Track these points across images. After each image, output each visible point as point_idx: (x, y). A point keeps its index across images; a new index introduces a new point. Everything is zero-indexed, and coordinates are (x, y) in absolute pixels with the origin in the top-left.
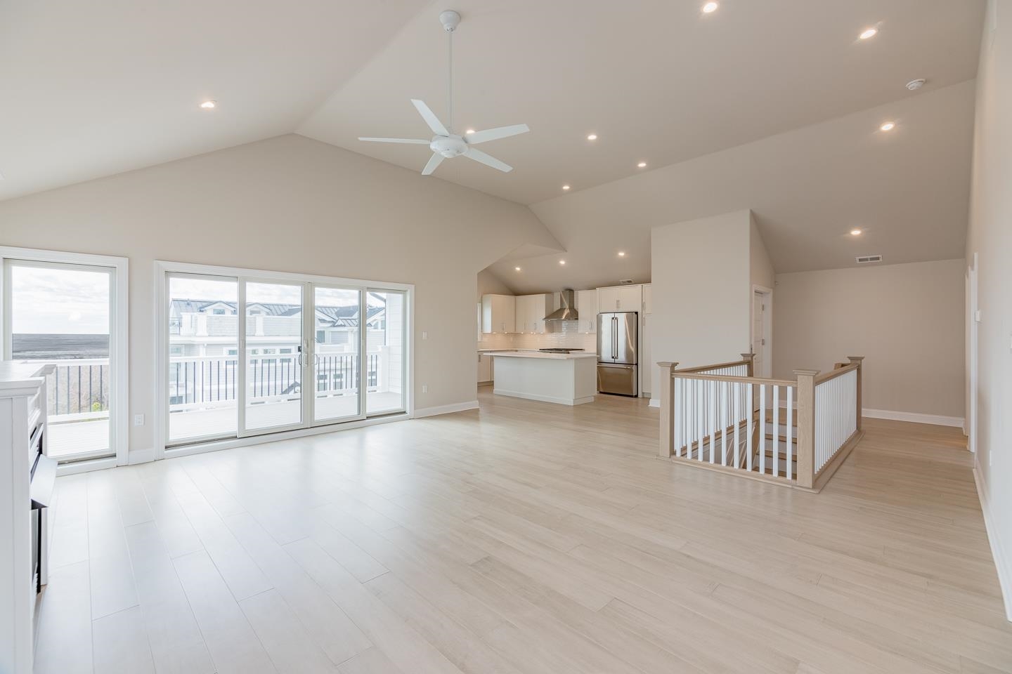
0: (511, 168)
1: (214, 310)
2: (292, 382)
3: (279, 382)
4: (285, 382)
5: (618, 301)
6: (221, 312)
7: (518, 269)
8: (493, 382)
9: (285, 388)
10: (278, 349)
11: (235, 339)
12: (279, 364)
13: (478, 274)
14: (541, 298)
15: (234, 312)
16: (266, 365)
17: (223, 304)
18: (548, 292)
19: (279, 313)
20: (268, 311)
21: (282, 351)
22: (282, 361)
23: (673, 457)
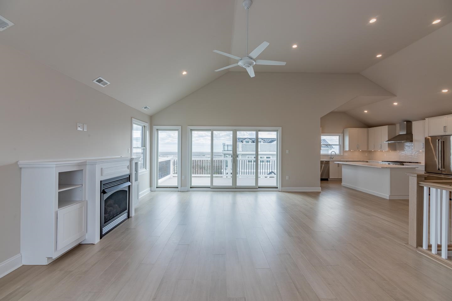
0: (285, 63)
1: (246, 141)
2: (271, 171)
3: (266, 171)
4: (268, 171)
5: (445, 127)
6: (248, 142)
7: (366, 112)
8: (341, 179)
9: (268, 173)
10: (265, 157)
11: (254, 153)
12: (266, 163)
13: (321, 118)
14: (385, 129)
15: (253, 142)
16: (262, 163)
17: (248, 139)
18: (390, 124)
19: (268, 142)
20: (264, 141)
21: (267, 158)
22: (267, 161)
23: (420, 248)
